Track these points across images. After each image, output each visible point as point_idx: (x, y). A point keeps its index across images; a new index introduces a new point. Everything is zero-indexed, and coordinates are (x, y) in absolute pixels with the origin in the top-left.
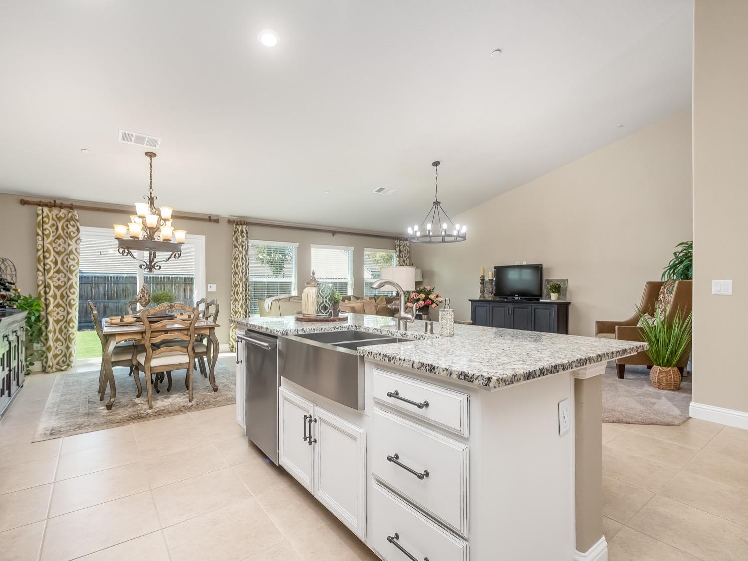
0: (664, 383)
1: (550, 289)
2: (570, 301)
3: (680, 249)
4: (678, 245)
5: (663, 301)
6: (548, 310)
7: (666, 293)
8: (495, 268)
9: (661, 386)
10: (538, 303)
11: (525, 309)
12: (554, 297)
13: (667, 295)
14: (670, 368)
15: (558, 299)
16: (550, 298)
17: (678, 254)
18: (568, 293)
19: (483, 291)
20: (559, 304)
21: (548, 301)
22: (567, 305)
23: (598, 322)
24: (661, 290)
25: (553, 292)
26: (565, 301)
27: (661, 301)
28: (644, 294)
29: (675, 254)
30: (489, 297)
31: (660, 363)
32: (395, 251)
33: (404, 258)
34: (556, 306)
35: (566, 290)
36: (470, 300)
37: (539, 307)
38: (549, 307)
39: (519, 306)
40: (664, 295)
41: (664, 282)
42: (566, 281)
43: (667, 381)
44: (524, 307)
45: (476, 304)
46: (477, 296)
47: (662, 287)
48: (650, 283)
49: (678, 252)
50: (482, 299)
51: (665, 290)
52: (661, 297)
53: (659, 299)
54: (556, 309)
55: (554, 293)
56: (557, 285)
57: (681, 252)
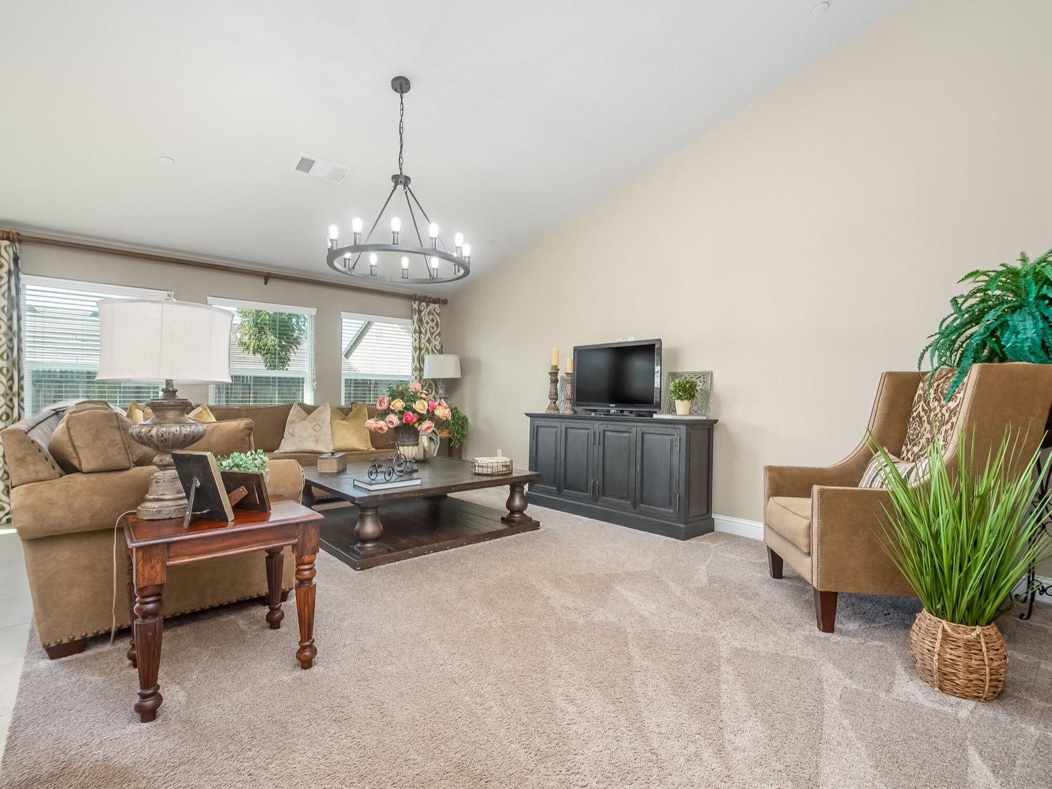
0: (961, 675)
1: (674, 392)
2: (716, 419)
3: (969, 286)
4: (966, 277)
5: (925, 418)
6: (669, 438)
7: (935, 399)
8: (576, 349)
9: (948, 685)
10: (649, 422)
11: (625, 435)
12: (682, 409)
13: (936, 403)
14: (978, 629)
15: (691, 414)
16: (672, 410)
17: (960, 301)
18: (711, 400)
19: (554, 397)
20: (690, 425)
21: (669, 417)
22: (709, 427)
23: (770, 469)
24: (920, 392)
25: (680, 398)
26: (705, 418)
27: (921, 418)
28: (877, 401)
29: (954, 301)
30: (565, 408)
31: (944, 607)
32: (410, 321)
33: (428, 334)
34: (683, 428)
35: (707, 395)
36: (527, 414)
37: (651, 430)
38: (670, 431)
39: (618, 428)
40: (928, 405)
41: (925, 374)
42: (707, 376)
43: (969, 669)
44: (623, 429)
45: (538, 422)
46: (542, 407)
47: (921, 385)
48: (891, 375)
49: (962, 296)
50: (552, 412)
51: (932, 391)
52: (919, 408)
53: (915, 414)
54: (684, 435)
55: (682, 400)
56: (687, 382)
57: (973, 294)
